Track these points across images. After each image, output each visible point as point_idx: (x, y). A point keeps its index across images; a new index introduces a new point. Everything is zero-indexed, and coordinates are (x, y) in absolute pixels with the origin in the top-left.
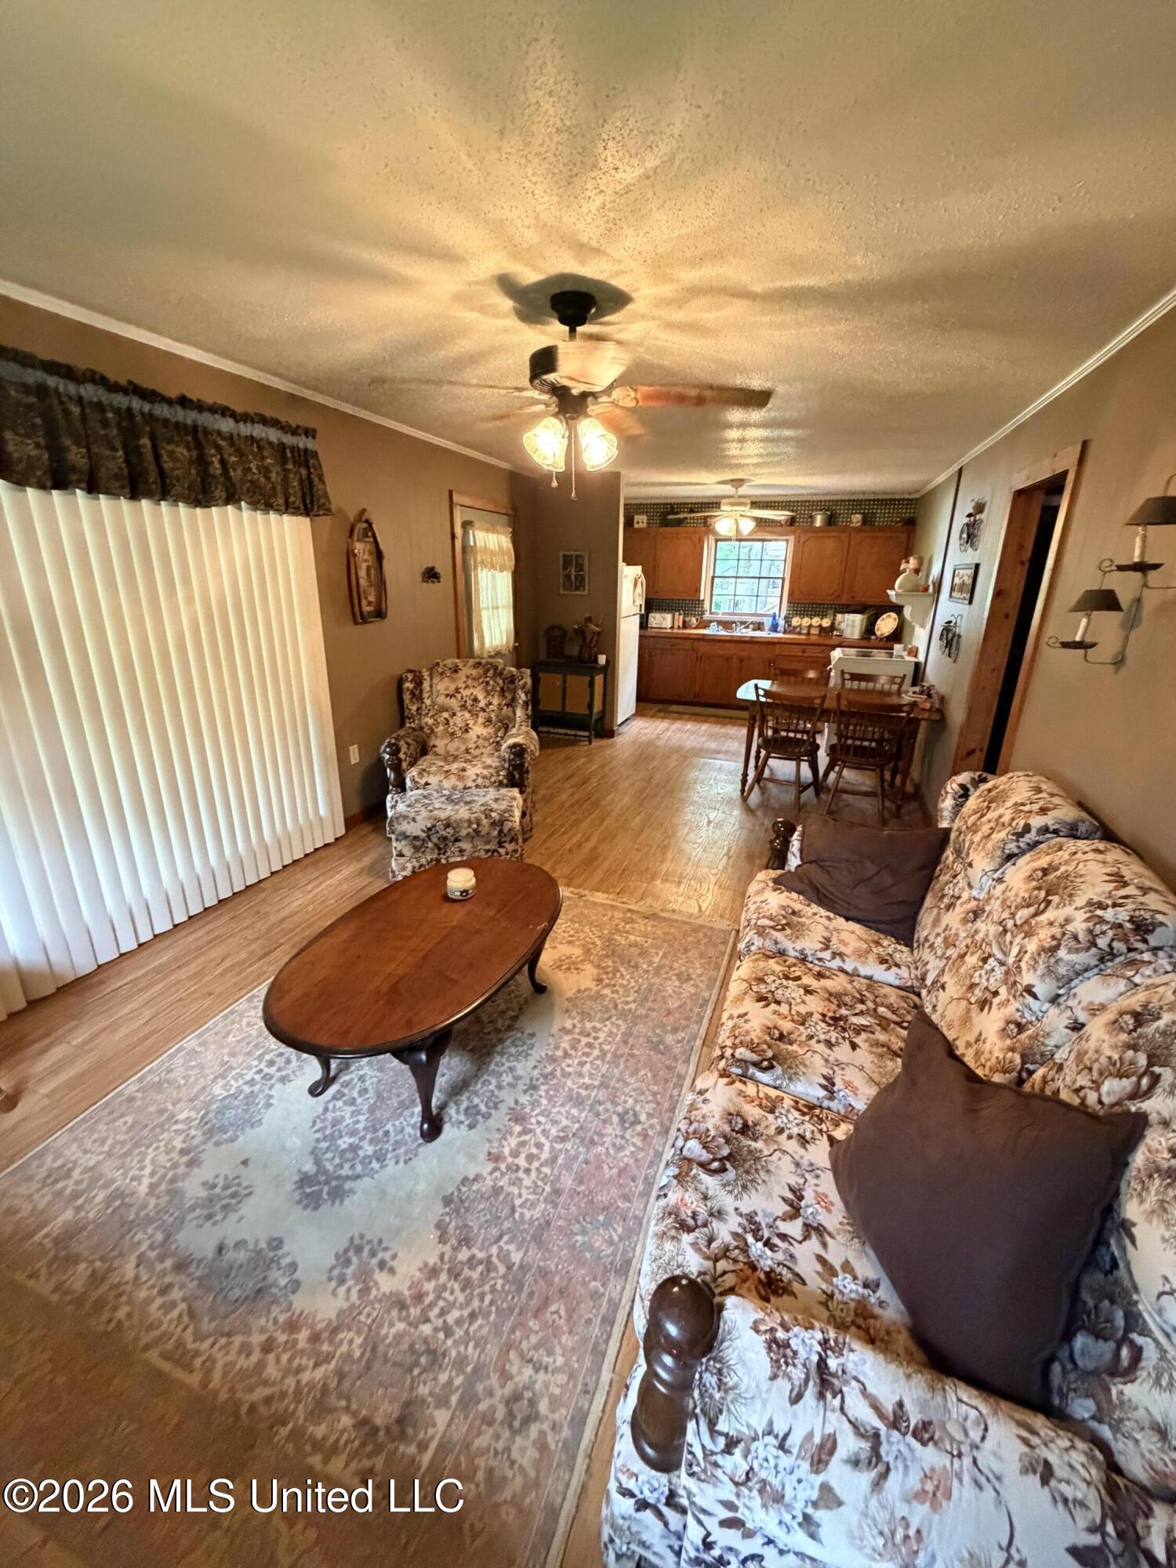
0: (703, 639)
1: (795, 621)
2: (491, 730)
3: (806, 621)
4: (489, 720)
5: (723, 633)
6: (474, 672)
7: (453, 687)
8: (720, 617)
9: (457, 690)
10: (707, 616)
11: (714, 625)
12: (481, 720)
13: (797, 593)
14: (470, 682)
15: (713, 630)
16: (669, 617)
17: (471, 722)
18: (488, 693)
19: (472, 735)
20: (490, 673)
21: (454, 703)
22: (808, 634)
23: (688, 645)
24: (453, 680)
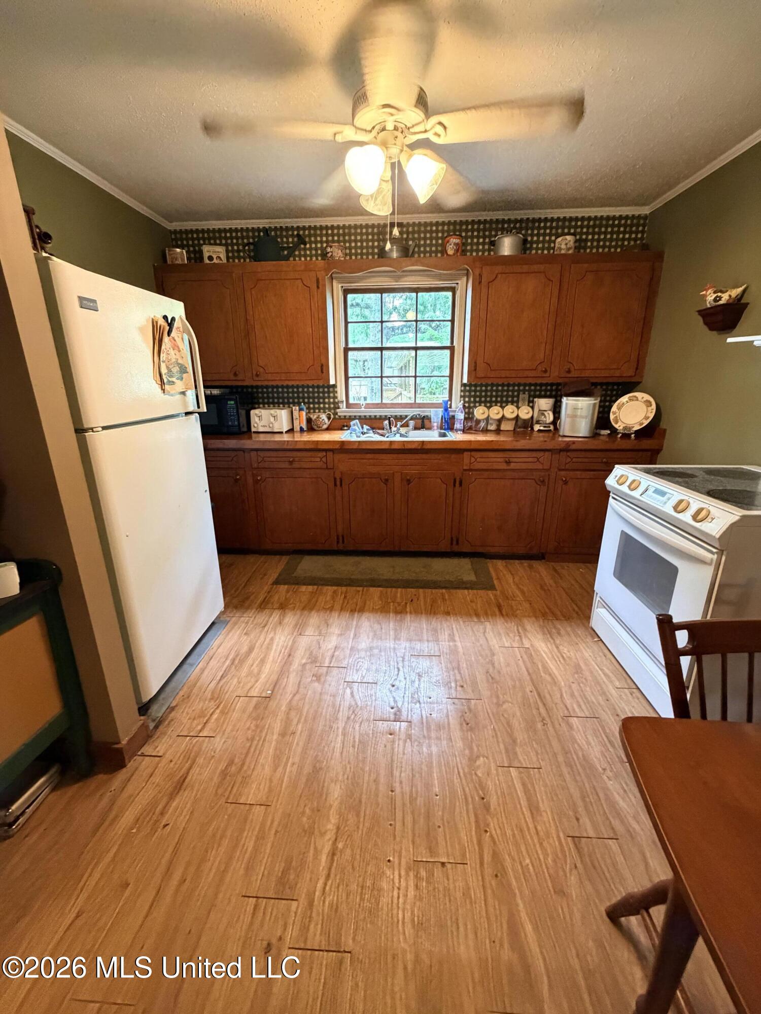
0: (343, 448)
1: (480, 412)
3: (495, 412)
5: (373, 437)
8: (364, 412)
10: (343, 410)
11: (355, 424)
13: (481, 365)
15: (354, 435)
16: (283, 414)
22: (498, 431)
23: (317, 460)
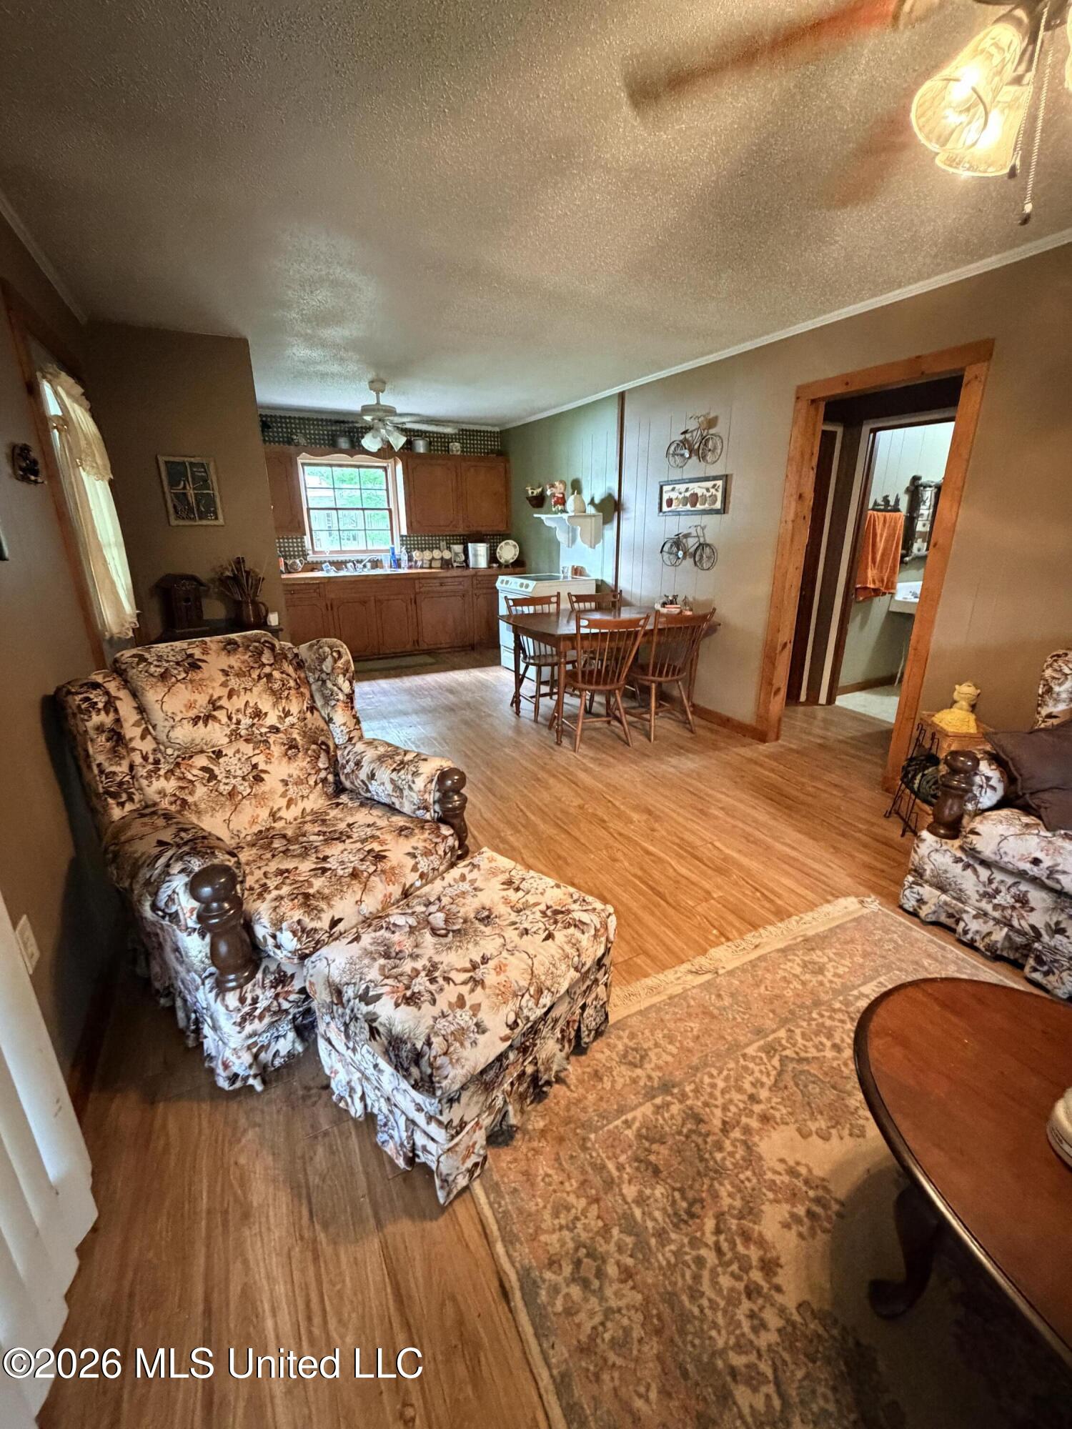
1: (416, 555)
2: (302, 763)
3: (427, 555)
4: (292, 745)
5: (342, 573)
6: (235, 661)
7: (202, 700)
8: (330, 557)
9: (214, 704)
10: (311, 558)
11: (327, 567)
12: (277, 750)
13: (415, 524)
14: (234, 682)
17: (260, 760)
18: (277, 695)
19: (272, 782)
20: (267, 658)
21: (216, 734)
22: (431, 567)
23: (312, 591)
24: (198, 686)
